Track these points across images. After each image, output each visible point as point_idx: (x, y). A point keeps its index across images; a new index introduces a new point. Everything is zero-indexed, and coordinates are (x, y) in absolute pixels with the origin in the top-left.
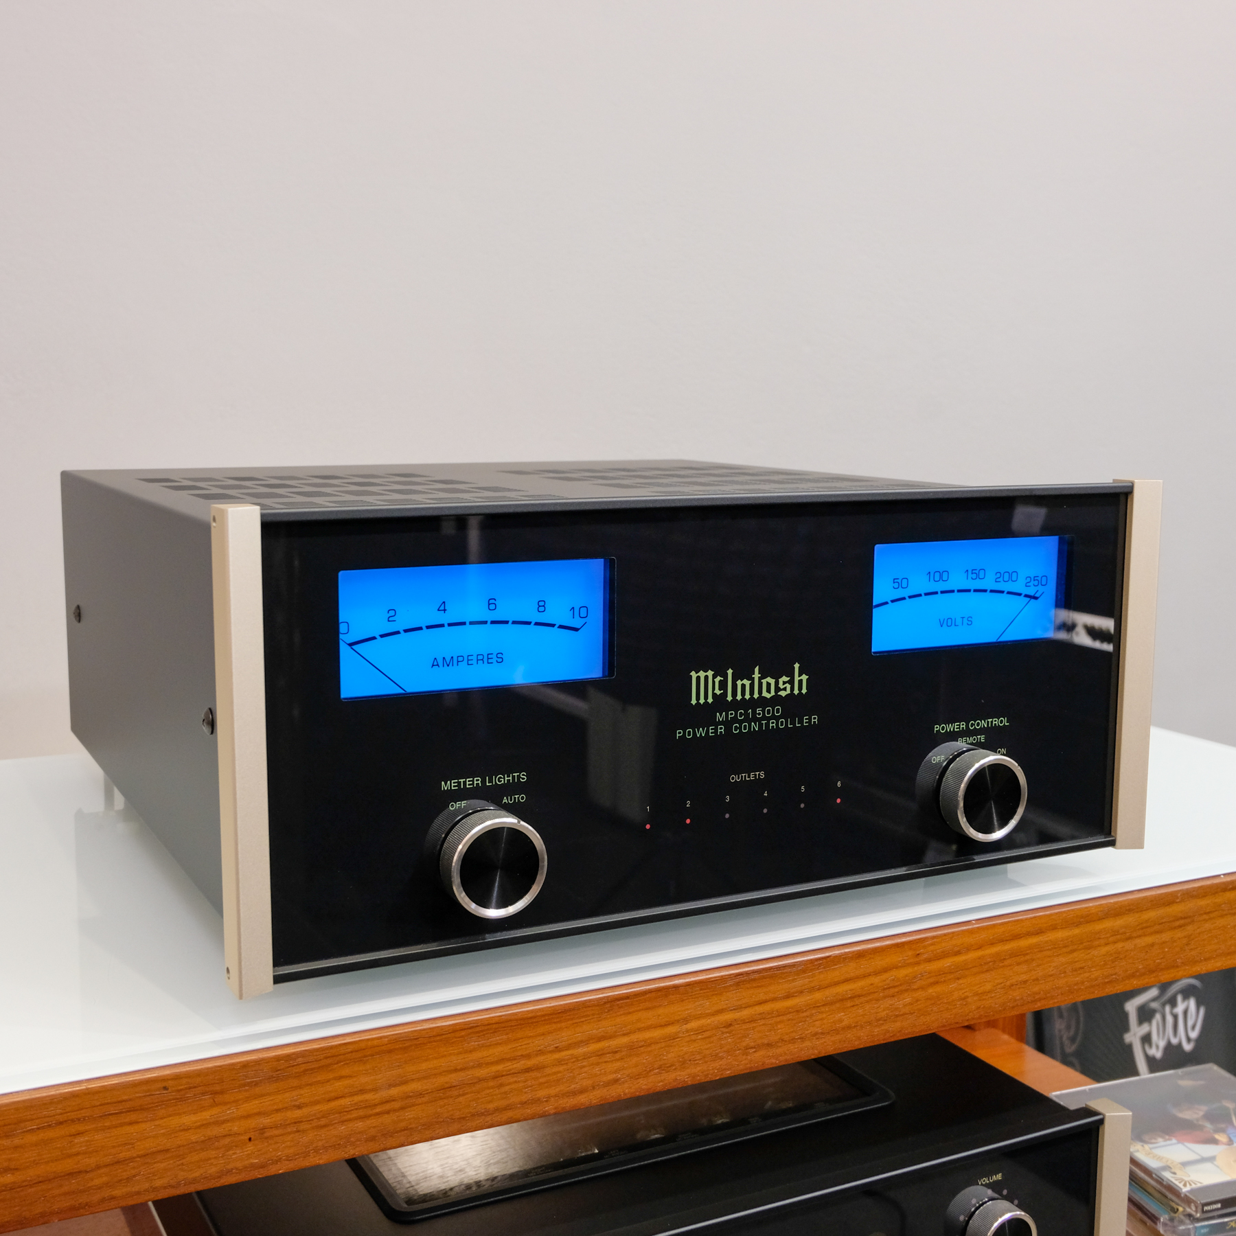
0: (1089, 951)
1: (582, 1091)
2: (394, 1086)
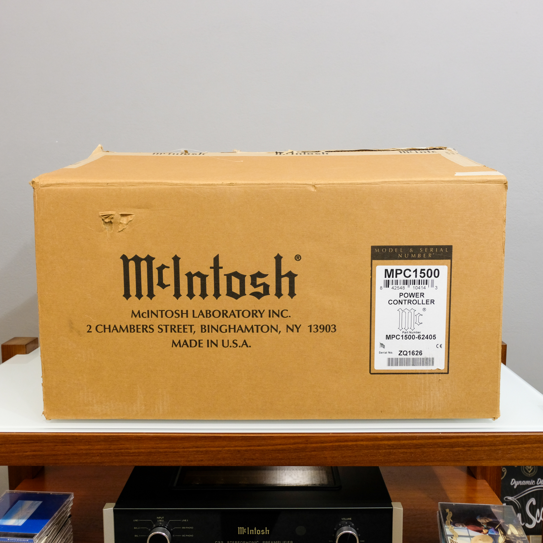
0: (378, 450)
1: (192, 461)
2: (136, 449)
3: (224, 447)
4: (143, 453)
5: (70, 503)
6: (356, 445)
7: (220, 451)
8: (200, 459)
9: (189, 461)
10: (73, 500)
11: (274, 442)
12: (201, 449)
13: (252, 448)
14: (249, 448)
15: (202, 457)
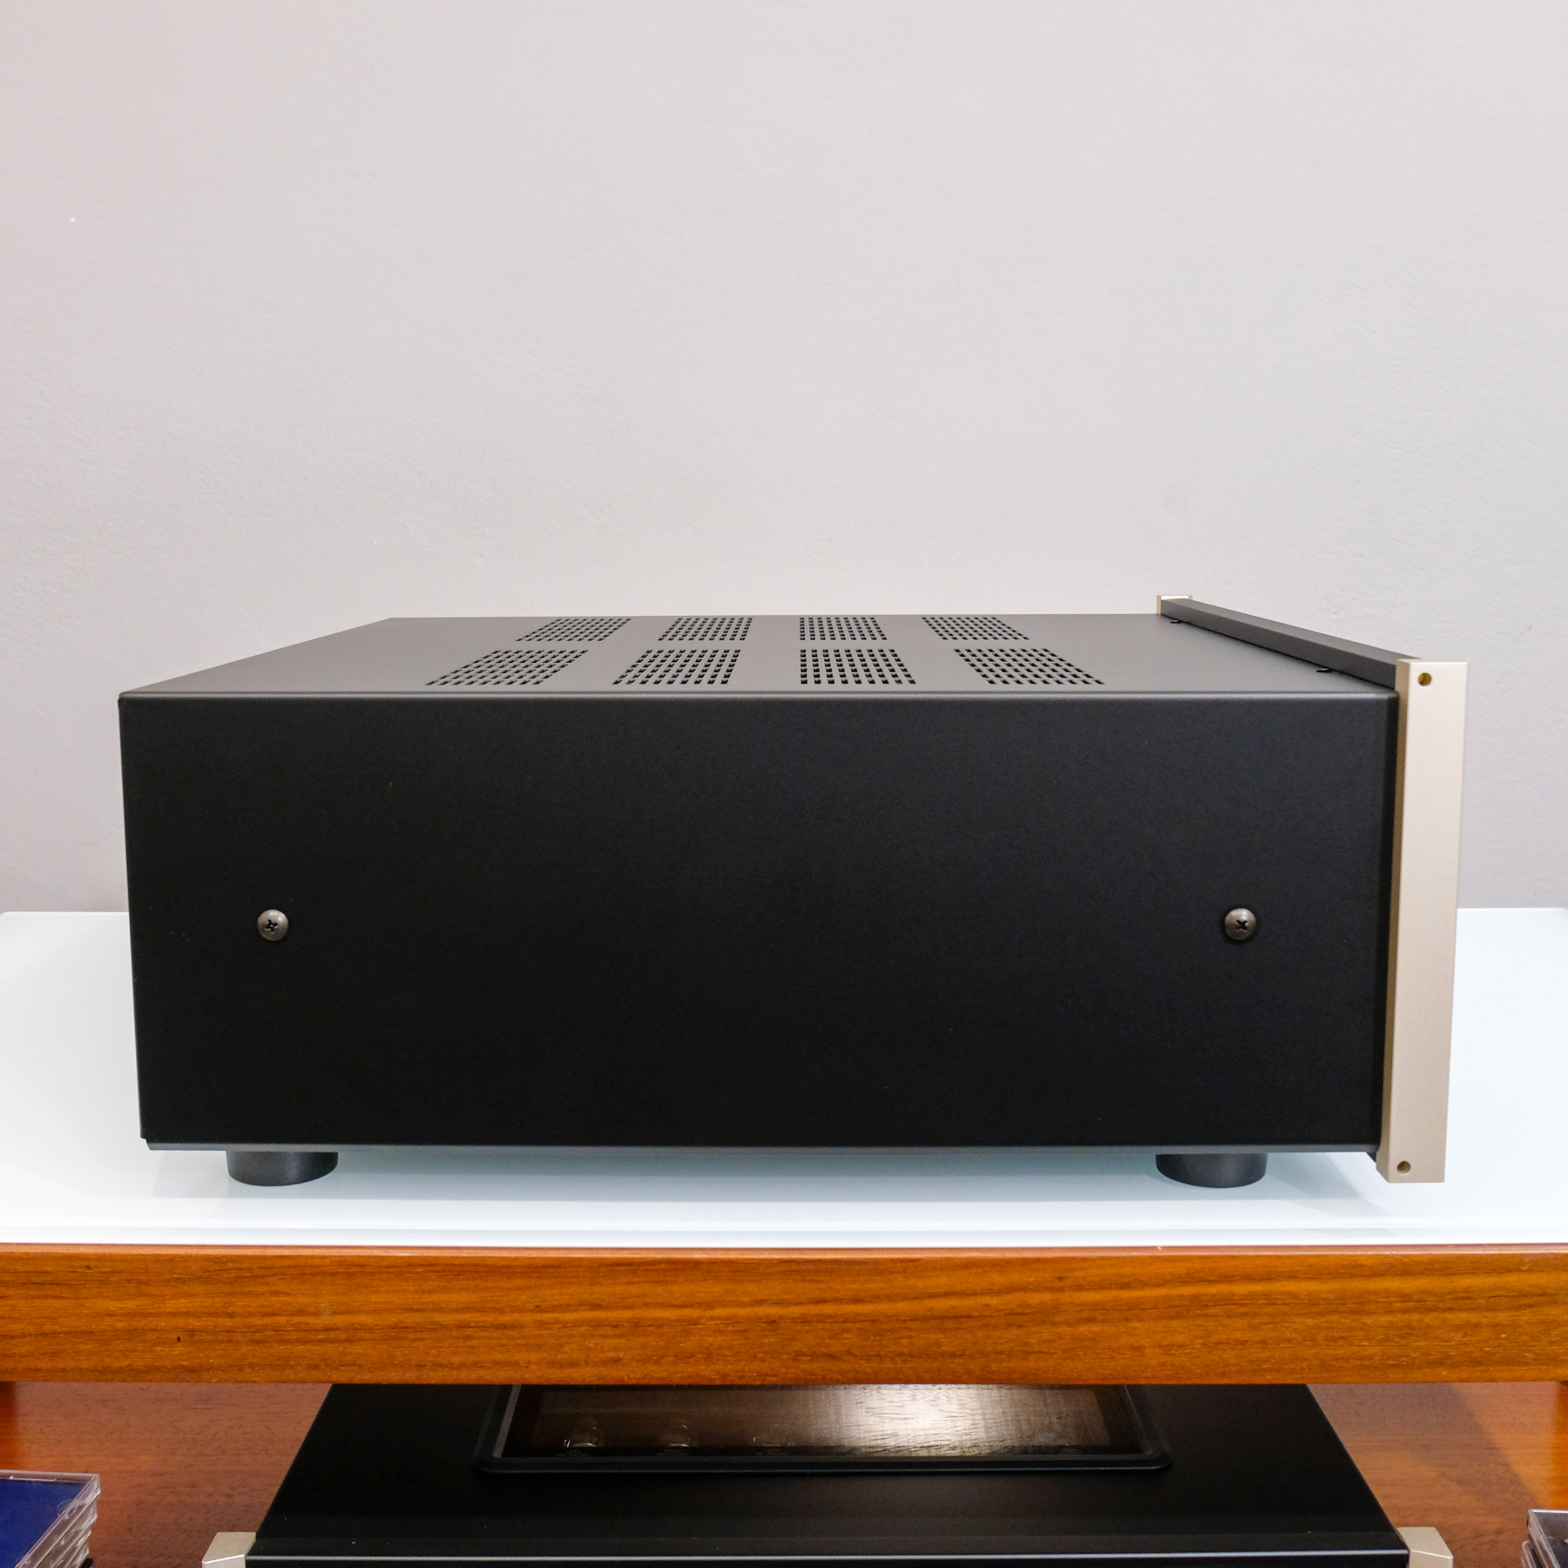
0: (1357, 1317)
1: (573, 1364)
2: (339, 1314)
3: (709, 1305)
4: (371, 1330)
5: (82, 1518)
6: (1270, 1299)
7: (695, 1322)
8: (612, 1354)
9: (561, 1365)
10: (99, 1502)
11: (920, 1284)
12: (613, 1315)
13: (828, 1309)
14: (814, 1309)
15: (616, 1349)
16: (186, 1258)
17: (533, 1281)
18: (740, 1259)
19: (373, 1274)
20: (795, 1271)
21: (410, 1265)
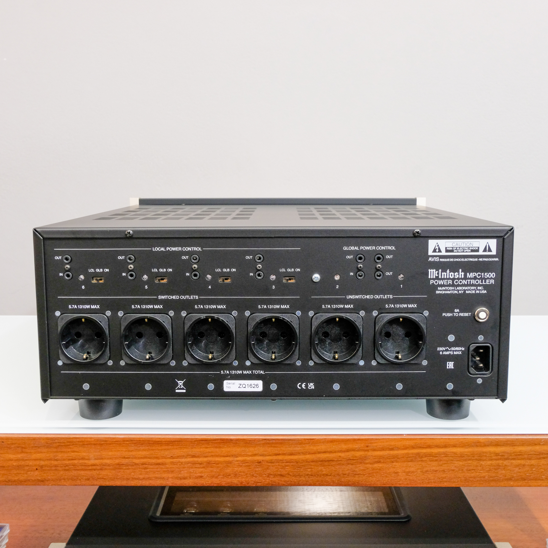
0: (479, 462)
1: (185, 478)
2: (97, 459)
3: (236, 456)
4: (109, 465)
5: (3, 540)
6: (446, 454)
7: (230, 462)
8: (200, 475)
9: (181, 479)
10: (9, 535)
11: (315, 448)
12: (200, 460)
13: (280, 457)
14: (275, 458)
15: (201, 472)
16: (40, 439)
17: (170, 447)
18: (247, 439)
19: (110, 444)
20: (268, 443)
21: (124, 441)
